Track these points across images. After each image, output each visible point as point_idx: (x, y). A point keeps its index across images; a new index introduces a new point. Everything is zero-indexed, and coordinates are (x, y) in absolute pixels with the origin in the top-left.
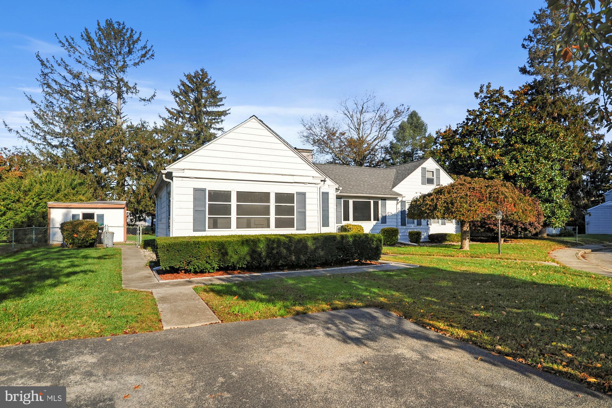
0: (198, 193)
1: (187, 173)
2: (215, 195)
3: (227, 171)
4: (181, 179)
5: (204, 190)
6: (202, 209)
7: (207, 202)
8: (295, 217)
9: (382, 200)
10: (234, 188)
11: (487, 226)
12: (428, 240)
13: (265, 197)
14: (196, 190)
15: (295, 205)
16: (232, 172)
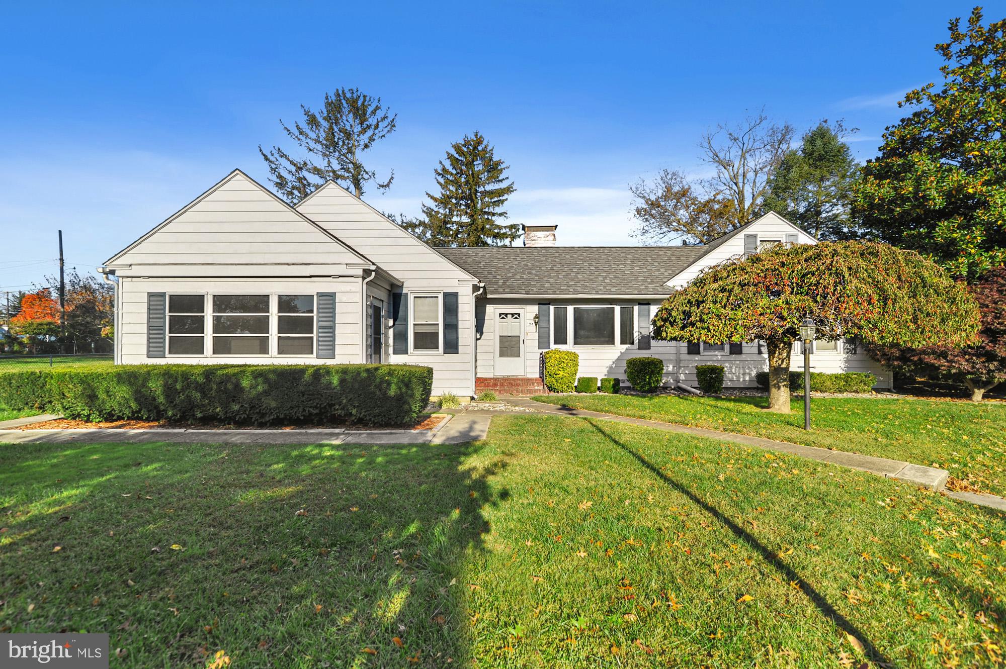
0: (154, 298)
1: (135, 271)
2: (180, 302)
3: (195, 264)
4: (130, 279)
5: (163, 295)
6: (161, 323)
7: (168, 314)
8: (315, 335)
9: (640, 304)
10: (209, 289)
11: (916, 359)
12: (755, 385)
13: (261, 302)
14: (151, 295)
15: (315, 314)
16: (203, 264)
